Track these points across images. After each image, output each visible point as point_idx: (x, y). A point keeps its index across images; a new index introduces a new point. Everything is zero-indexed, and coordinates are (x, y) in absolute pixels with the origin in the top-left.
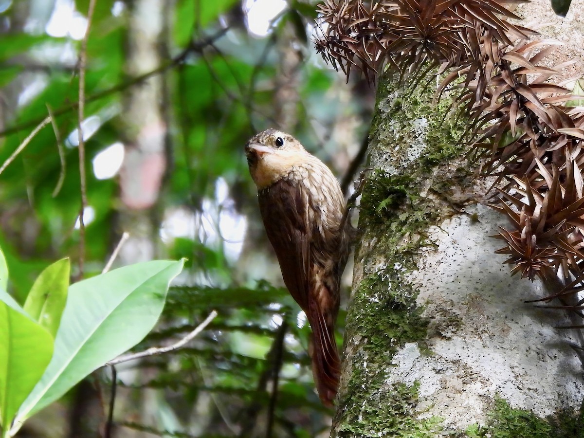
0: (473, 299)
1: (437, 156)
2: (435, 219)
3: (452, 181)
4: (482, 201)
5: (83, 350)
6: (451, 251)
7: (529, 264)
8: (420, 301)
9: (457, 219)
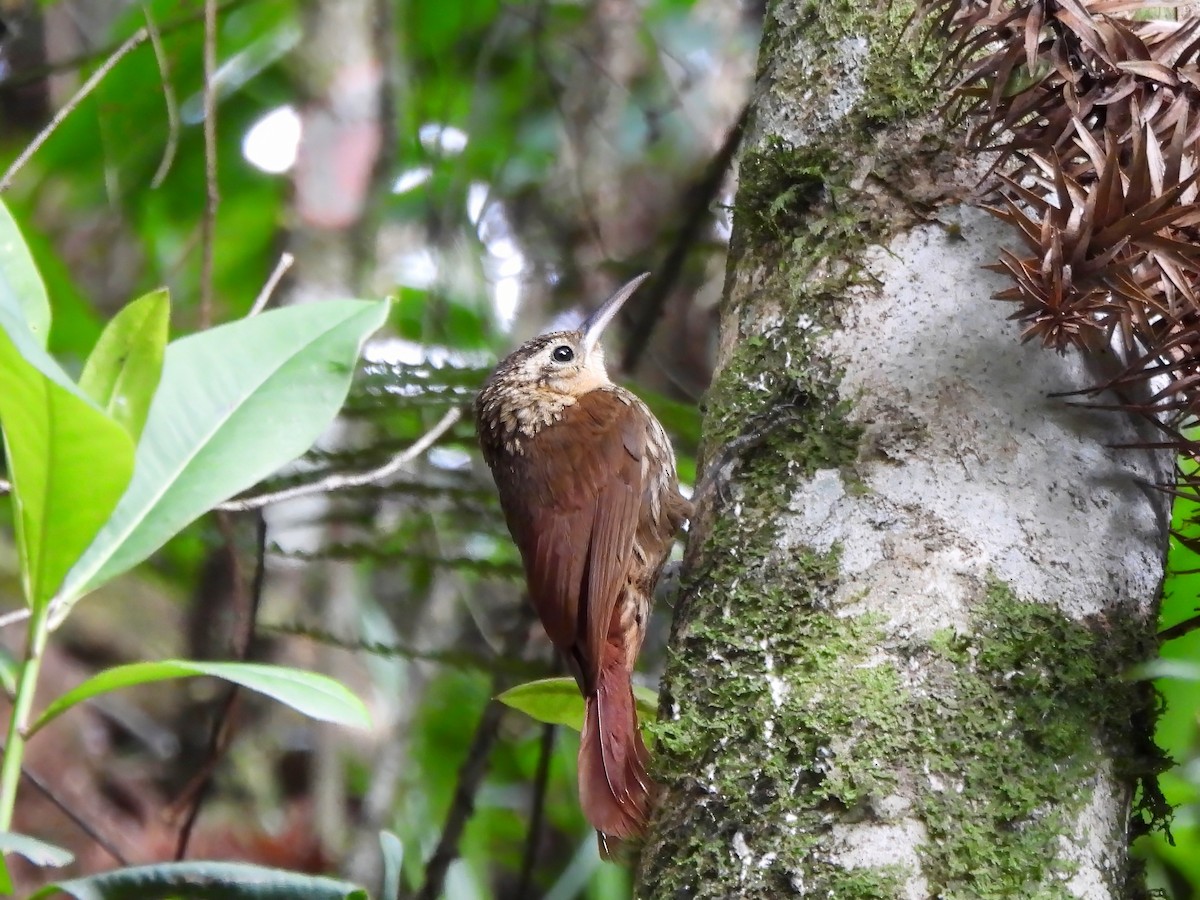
0: (948, 387)
1: (884, 111)
2: (878, 232)
3: (911, 159)
4: (968, 200)
5: (191, 469)
6: (907, 295)
7: (1058, 322)
8: (845, 391)
9: (921, 234)
